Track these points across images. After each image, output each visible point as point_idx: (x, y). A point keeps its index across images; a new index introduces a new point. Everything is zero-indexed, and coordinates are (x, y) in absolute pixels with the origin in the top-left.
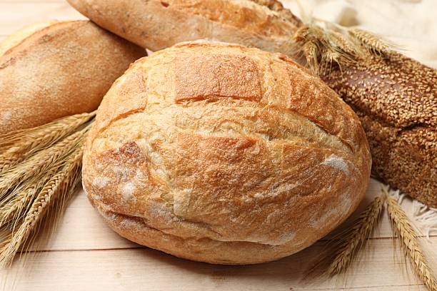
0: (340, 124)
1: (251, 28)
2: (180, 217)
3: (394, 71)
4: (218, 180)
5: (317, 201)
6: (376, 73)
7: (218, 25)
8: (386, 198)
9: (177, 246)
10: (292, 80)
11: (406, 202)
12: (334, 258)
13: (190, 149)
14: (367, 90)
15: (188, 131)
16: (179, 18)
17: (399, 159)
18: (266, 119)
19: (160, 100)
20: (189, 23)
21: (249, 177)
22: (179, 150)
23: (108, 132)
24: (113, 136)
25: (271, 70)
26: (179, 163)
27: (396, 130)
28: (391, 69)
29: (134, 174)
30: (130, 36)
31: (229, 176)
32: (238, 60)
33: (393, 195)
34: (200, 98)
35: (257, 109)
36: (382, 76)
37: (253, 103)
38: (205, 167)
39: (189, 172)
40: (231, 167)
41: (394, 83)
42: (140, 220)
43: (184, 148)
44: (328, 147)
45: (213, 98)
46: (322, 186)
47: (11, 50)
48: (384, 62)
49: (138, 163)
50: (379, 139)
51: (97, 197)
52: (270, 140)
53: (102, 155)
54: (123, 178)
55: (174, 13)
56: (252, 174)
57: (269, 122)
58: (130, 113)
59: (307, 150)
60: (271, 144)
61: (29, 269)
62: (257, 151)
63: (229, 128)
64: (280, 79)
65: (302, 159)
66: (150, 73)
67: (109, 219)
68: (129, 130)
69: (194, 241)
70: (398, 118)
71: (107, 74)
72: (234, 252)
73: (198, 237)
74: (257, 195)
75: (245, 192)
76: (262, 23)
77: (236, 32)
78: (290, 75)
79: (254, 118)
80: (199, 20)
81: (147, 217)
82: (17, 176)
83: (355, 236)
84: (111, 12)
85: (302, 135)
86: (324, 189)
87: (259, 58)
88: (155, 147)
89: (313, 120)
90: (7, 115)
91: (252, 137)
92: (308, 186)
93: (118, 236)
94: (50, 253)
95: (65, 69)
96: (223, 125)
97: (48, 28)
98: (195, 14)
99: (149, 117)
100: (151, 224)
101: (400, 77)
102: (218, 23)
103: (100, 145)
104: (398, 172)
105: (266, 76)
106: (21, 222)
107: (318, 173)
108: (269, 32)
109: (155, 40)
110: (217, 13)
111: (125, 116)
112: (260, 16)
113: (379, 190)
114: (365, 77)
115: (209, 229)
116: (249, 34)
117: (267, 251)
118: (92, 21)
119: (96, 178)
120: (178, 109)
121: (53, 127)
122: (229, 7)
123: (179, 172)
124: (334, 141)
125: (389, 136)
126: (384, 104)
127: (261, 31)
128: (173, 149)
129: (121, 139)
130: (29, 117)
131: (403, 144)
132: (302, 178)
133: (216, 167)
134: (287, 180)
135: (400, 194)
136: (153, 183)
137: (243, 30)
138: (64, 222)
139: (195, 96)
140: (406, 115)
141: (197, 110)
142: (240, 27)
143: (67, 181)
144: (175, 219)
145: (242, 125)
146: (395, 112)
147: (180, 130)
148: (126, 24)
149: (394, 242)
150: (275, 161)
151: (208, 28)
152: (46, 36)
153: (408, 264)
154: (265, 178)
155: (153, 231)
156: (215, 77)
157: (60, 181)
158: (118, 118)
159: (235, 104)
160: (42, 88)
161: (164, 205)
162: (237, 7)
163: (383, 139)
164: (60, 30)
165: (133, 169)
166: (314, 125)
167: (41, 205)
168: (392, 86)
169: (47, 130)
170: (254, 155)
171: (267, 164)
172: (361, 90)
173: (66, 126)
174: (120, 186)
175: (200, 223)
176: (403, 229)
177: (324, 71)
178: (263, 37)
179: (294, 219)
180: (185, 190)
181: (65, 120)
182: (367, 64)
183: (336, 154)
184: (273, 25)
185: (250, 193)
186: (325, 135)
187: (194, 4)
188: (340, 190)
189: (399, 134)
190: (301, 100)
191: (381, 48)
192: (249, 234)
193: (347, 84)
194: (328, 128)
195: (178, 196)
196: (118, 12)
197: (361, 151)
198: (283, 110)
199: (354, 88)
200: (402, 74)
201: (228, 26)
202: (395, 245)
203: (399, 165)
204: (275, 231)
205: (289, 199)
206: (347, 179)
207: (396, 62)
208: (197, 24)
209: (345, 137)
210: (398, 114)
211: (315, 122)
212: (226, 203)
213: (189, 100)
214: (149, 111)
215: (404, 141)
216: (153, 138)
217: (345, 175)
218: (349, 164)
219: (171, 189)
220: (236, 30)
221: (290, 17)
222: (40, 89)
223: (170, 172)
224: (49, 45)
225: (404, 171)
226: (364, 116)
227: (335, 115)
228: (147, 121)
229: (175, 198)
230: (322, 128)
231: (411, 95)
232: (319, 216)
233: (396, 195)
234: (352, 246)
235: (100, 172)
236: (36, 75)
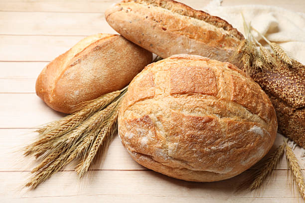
0: (260, 108)
1: (213, 43)
2: (171, 157)
3: (294, 75)
4: (192, 139)
5: (245, 151)
6: (283, 75)
7: (194, 42)
8: (285, 146)
9: (169, 171)
10: (234, 83)
11: (297, 149)
12: (254, 180)
13: (178, 122)
14: (277, 85)
15: (177, 111)
16: (172, 37)
17: (294, 125)
18: (219, 106)
19: (162, 92)
20: (177, 40)
21: (209, 138)
22: (172, 122)
23: (133, 107)
24: (136, 111)
25: (223, 76)
26: (172, 129)
27: (292, 109)
28: (292, 73)
29: (147, 133)
30: (143, 45)
31: (198, 137)
32: (205, 70)
33: (290, 144)
34: (184, 93)
35: (214, 101)
36: (287, 78)
37: (212, 97)
38: (186, 132)
39: (177, 134)
40: (199, 133)
41: (293, 82)
42: (150, 157)
43: (175, 121)
44: (253, 121)
45: (191, 93)
46: (248, 143)
47: (78, 54)
48: (288, 69)
49: (150, 127)
50: (283, 113)
51: (127, 143)
52: (221, 118)
53: (130, 121)
54: (142, 135)
55: (169, 34)
56: (211, 137)
57: (221, 108)
58: (146, 98)
59: (241, 124)
60: (221, 120)
61: (91, 180)
62: (213, 124)
63: (199, 111)
64: (228, 82)
65: (238, 129)
66: (156, 75)
67: (133, 155)
68: (145, 108)
69: (178, 170)
70: (294, 103)
71: (130, 67)
72: (200, 176)
73: (181, 168)
74: (213, 148)
75: (206, 146)
76: (220, 39)
77: (205, 46)
78: (233, 79)
79: (213, 106)
80: (183, 39)
81: (154, 156)
82: (84, 128)
83: (266, 168)
84: (133, 33)
85: (238, 115)
86: (249, 145)
87: (217, 69)
88: (159, 119)
89: (245, 106)
90: (77, 92)
91: (211, 116)
92: (240, 143)
93: (137, 163)
94: (102, 171)
95: (108, 65)
96: (196, 109)
97: (98, 41)
98: (181, 35)
99: (156, 102)
100: (156, 160)
101: (297, 78)
102: (194, 40)
103: (129, 115)
104: (293, 132)
105: (220, 80)
106: (87, 155)
107: (246, 136)
108: (223, 45)
109: (158, 49)
110: (194, 34)
111: (143, 100)
112: (219, 35)
113: (283, 140)
114: (277, 77)
115: (187, 164)
116: (212, 47)
117: (217, 176)
118: (122, 36)
119: (127, 133)
120: (172, 99)
121: (101, 100)
122: (201, 30)
123: (172, 133)
124: (256, 118)
125: (289, 112)
126: (286, 94)
127: (219, 45)
128: (169, 120)
129: (140, 112)
130: (88, 93)
131: (296, 117)
132: (238, 139)
133: (192, 132)
134: (229, 140)
135: (294, 144)
136: (158, 138)
137: (208, 45)
138: (108, 153)
139: (181, 92)
140: (298, 102)
141: (182, 99)
142: (206, 42)
143: (109, 131)
144: (169, 158)
145: (206, 110)
146: (292, 99)
147: (173, 111)
148: (142, 40)
149: (288, 172)
150: (223, 130)
151: (188, 43)
152: (97, 46)
153: (295, 186)
154: (217, 139)
155: (156, 163)
156: (192, 81)
157: (106, 132)
158: (139, 101)
159: (202, 97)
160: (95, 77)
161: (163, 151)
162: (205, 30)
163: (285, 113)
164: (105, 43)
165: (147, 130)
166: (245, 109)
167: (97, 146)
168: (292, 84)
169: (98, 102)
170: (212, 127)
171: (219, 131)
172: (274, 85)
173: (108, 99)
174: (140, 138)
175: (182, 161)
176: (293, 165)
177: (254, 71)
178: (220, 48)
179: (232, 161)
180: (175, 143)
181: (108, 95)
182: (279, 69)
183: (257, 125)
184: (226, 40)
185: (209, 147)
186: (251, 115)
187: (180, 29)
188: (258, 145)
189: (294, 111)
190: (238, 95)
191: (287, 61)
192: (208, 168)
193: (266, 80)
194: (253, 111)
195: (171, 146)
196: (137, 33)
197: (271, 122)
198: (228, 101)
199: (270, 83)
200: (298, 77)
201: (200, 42)
202: (288, 174)
203: (294, 128)
204: (222, 166)
205: (229, 150)
206: (262, 139)
207: (296, 68)
208: (182, 41)
209: (262, 115)
210: (294, 100)
211: (246, 107)
212: (196, 152)
213: (178, 94)
214: (156, 99)
215: (297, 115)
216: (158, 114)
217: (261, 137)
218: (264, 131)
219: (167, 142)
220: (204, 45)
221: (236, 33)
222: (94, 77)
223: (167, 134)
224: (99, 52)
225: (296, 132)
226: (275, 99)
227: (257, 103)
228: (155, 104)
229: (169, 147)
230: (250, 111)
231: (302, 90)
232: (246, 159)
233: (291, 145)
234: (264, 174)
235: (129, 130)
236: (92, 70)
